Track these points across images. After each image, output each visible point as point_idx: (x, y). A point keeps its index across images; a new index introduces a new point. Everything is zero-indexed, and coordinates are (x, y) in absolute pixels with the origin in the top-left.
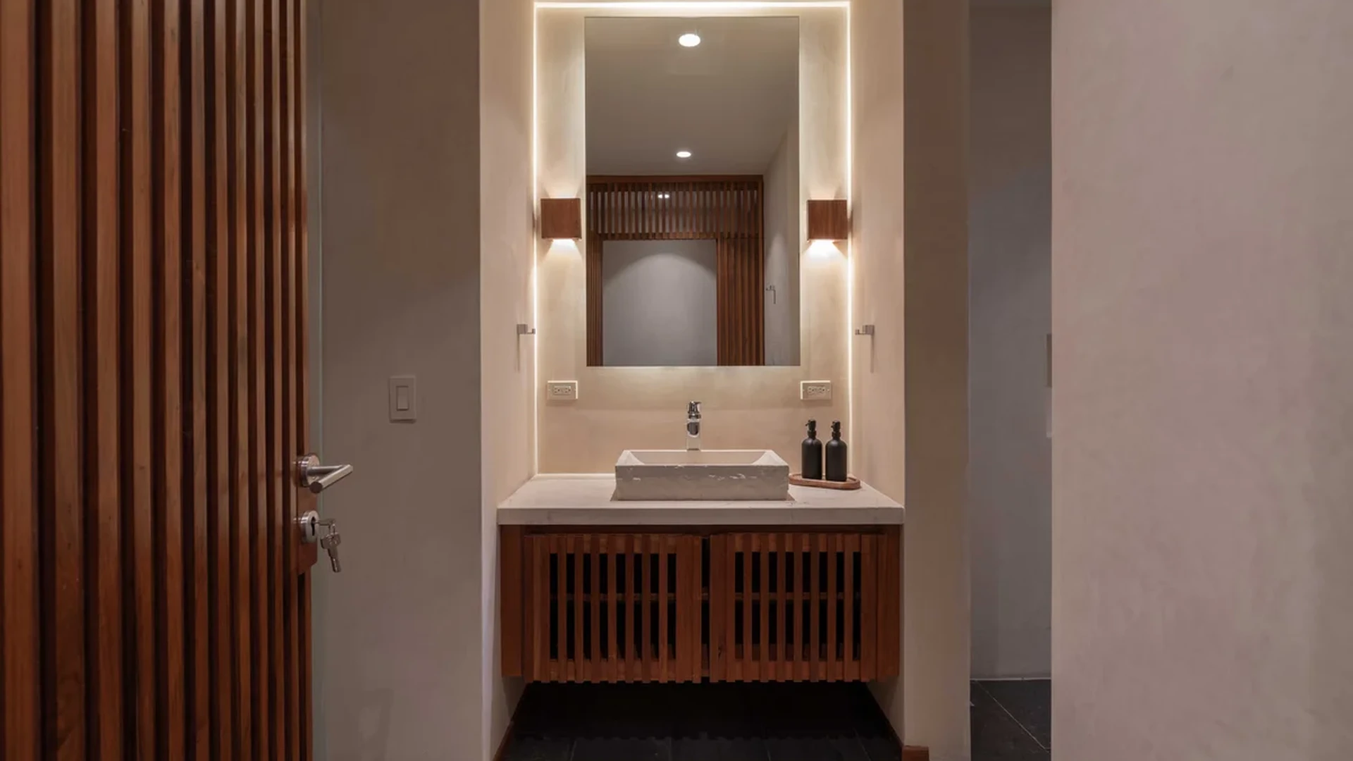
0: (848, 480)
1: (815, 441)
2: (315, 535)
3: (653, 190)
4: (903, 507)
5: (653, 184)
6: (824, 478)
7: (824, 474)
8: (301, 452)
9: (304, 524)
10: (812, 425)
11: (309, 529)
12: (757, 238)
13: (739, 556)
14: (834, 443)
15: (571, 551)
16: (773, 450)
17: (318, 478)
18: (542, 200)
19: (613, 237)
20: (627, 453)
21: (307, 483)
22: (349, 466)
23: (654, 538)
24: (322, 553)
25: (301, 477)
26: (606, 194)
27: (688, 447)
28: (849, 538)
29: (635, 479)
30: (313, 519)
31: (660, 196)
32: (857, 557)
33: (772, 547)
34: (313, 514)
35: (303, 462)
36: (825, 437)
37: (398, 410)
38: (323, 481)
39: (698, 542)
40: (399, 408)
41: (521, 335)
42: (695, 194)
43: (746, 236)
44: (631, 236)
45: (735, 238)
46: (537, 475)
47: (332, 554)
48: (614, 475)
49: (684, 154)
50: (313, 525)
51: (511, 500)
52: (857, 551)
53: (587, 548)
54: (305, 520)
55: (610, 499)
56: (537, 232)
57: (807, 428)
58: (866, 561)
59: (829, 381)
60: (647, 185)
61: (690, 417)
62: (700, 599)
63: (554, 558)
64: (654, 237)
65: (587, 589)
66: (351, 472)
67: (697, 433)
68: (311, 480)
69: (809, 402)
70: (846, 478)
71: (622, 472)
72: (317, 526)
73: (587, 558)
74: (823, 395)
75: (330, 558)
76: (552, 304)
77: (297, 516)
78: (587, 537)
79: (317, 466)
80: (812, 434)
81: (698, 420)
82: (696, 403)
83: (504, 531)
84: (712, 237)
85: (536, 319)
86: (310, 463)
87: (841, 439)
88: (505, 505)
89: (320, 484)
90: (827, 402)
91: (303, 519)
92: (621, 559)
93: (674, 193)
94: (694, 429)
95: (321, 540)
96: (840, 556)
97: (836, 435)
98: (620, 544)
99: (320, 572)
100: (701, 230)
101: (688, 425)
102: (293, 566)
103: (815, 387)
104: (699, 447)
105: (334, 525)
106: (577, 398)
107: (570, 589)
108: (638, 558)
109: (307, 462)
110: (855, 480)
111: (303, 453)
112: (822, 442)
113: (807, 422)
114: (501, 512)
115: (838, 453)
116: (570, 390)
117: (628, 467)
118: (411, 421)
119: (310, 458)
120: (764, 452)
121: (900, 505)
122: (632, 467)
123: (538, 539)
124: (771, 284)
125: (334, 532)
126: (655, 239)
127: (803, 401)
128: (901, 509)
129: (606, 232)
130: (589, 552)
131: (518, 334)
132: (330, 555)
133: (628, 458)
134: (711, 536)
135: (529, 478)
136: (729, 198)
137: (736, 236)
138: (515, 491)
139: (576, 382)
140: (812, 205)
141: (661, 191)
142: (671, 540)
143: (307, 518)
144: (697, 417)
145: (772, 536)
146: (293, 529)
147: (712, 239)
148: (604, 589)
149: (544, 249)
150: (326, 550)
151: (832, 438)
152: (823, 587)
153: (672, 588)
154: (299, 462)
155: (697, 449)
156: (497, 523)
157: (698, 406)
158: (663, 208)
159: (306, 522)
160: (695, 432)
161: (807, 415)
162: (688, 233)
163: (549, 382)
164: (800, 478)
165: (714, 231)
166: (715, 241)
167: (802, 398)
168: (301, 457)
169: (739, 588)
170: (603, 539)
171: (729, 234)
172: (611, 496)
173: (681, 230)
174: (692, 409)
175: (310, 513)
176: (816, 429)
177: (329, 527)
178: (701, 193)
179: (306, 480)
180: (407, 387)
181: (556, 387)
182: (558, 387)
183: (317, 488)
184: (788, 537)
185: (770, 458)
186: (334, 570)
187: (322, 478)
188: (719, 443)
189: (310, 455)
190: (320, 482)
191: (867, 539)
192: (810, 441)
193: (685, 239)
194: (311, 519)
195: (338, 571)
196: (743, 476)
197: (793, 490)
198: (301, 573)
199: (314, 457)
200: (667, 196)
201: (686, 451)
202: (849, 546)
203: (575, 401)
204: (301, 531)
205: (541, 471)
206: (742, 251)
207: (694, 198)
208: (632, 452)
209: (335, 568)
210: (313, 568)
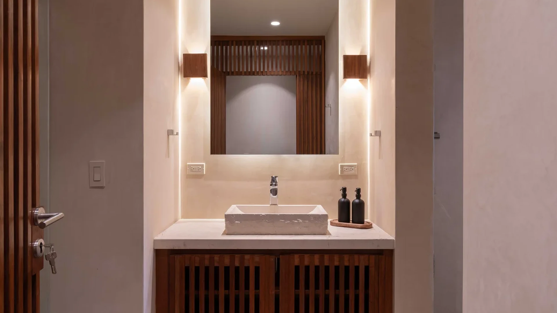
0: (365, 223)
1: (345, 200)
2: (42, 253)
3: (257, 45)
4: (394, 239)
5: (257, 41)
6: (351, 222)
7: (351, 220)
8: (34, 206)
9: (36, 246)
10: (344, 190)
11: (39, 249)
12: (321, 74)
13: (297, 268)
14: (357, 201)
15: (197, 265)
16: (321, 205)
17: (44, 220)
18: (184, 54)
19: (233, 74)
20: (234, 206)
21: (38, 223)
22: (62, 213)
23: (247, 257)
24: (46, 263)
25: (34, 220)
26: (228, 47)
27: (270, 204)
28: (362, 257)
29: (236, 222)
30: (41, 244)
31: (262, 48)
32: (367, 268)
33: (317, 263)
34: (41, 241)
35: (35, 211)
36: (352, 197)
37: (94, 181)
38: (46, 222)
39: (272, 259)
40: (95, 180)
41: (170, 136)
42: (283, 47)
43: (314, 73)
44: (243, 73)
45: (307, 74)
46: (181, 220)
47: (52, 263)
48: (224, 220)
49: (275, 23)
50: (41, 247)
51: (162, 235)
52: (367, 265)
53: (207, 263)
54: (36, 244)
55: (222, 234)
56: (181, 74)
57: (341, 192)
58: (372, 270)
59: (356, 164)
60: (253, 41)
61: (271, 185)
62: (274, 292)
63: (187, 269)
64: (258, 74)
65: (207, 288)
66: (63, 217)
67: (276, 194)
68: (39, 221)
69: (344, 177)
70: (364, 222)
71: (229, 218)
72: (43, 247)
73: (207, 269)
74: (352, 172)
75: (50, 266)
76: (190, 117)
77: (32, 242)
78: (207, 256)
79: (44, 213)
80: (344, 195)
81: (276, 187)
82: (276, 177)
83: (158, 253)
84: (293, 74)
85: (180, 127)
86: (40, 212)
87: (361, 198)
88: (159, 237)
89: (44, 223)
90: (356, 177)
91: (35, 243)
92: (227, 269)
93: (270, 46)
94: (274, 192)
95: (46, 256)
96: (357, 268)
97: (358, 196)
98: (227, 261)
99: (44, 274)
100: (287, 70)
101: (271, 190)
102: (29, 270)
103: (348, 167)
104: (277, 204)
105: (53, 247)
106: (205, 173)
107: (197, 287)
108: (237, 269)
109: (38, 211)
110: (369, 223)
111: (36, 206)
112: (350, 201)
113: (341, 188)
114: (155, 241)
115: (360, 207)
116: (200, 169)
117: (233, 215)
118: (102, 188)
119: (39, 209)
120: (316, 206)
121: (393, 238)
122: (235, 215)
123: (178, 258)
124: (328, 104)
125: (53, 251)
126: (258, 75)
127: (340, 175)
128: (394, 240)
129: (228, 70)
130: (208, 265)
131: (168, 135)
132: (50, 264)
133: (234, 210)
134: (280, 256)
135: (175, 221)
136: (304, 49)
137: (308, 73)
138: (165, 230)
139: (204, 164)
140: (346, 58)
141: (262, 45)
142: (257, 258)
143: (37, 243)
144: (276, 185)
145: (317, 257)
146: (29, 249)
147: (293, 75)
148: (217, 287)
149: (185, 84)
150: (49, 261)
151: (356, 198)
152: (347, 287)
153: (257, 287)
154: (33, 211)
155: (276, 205)
156: (154, 248)
157: (277, 179)
158: (263, 56)
159: (37, 245)
160: (275, 194)
161: (342, 184)
162: (279, 72)
163: (188, 164)
164: (337, 222)
165: (295, 70)
166: (295, 76)
167: (340, 174)
168: (34, 209)
169: (297, 287)
170: (216, 258)
171: (304, 72)
172: (223, 232)
173: (274, 69)
174: (273, 180)
175: (39, 241)
176: (347, 193)
177: (50, 248)
178: (287, 47)
179: (37, 221)
180: (99, 167)
181: (192, 167)
182: (193, 167)
183: (43, 225)
184: (326, 257)
185: (319, 210)
186: (53, 273)
187: (45, 220)
188: (290, 201)
189: (39, 207)
190: (44, 222)
191: (373, 257)
192: (343, 200)
193: (277, 75)
194: (40, 244)
195: (55, 273)
196: (301, 221)
197: (331, 229)
198: (34, 274)
199: (42, 208)
200: (266, 48)
201: (269, 205)
202: (362, 262)
203: (203, 175)
204: (34, 251)
205: (183, 217)
206: (312, 83)
207: (283, 49)
208: (237, 206)
209: (54, 271)
210: (41, 271)
